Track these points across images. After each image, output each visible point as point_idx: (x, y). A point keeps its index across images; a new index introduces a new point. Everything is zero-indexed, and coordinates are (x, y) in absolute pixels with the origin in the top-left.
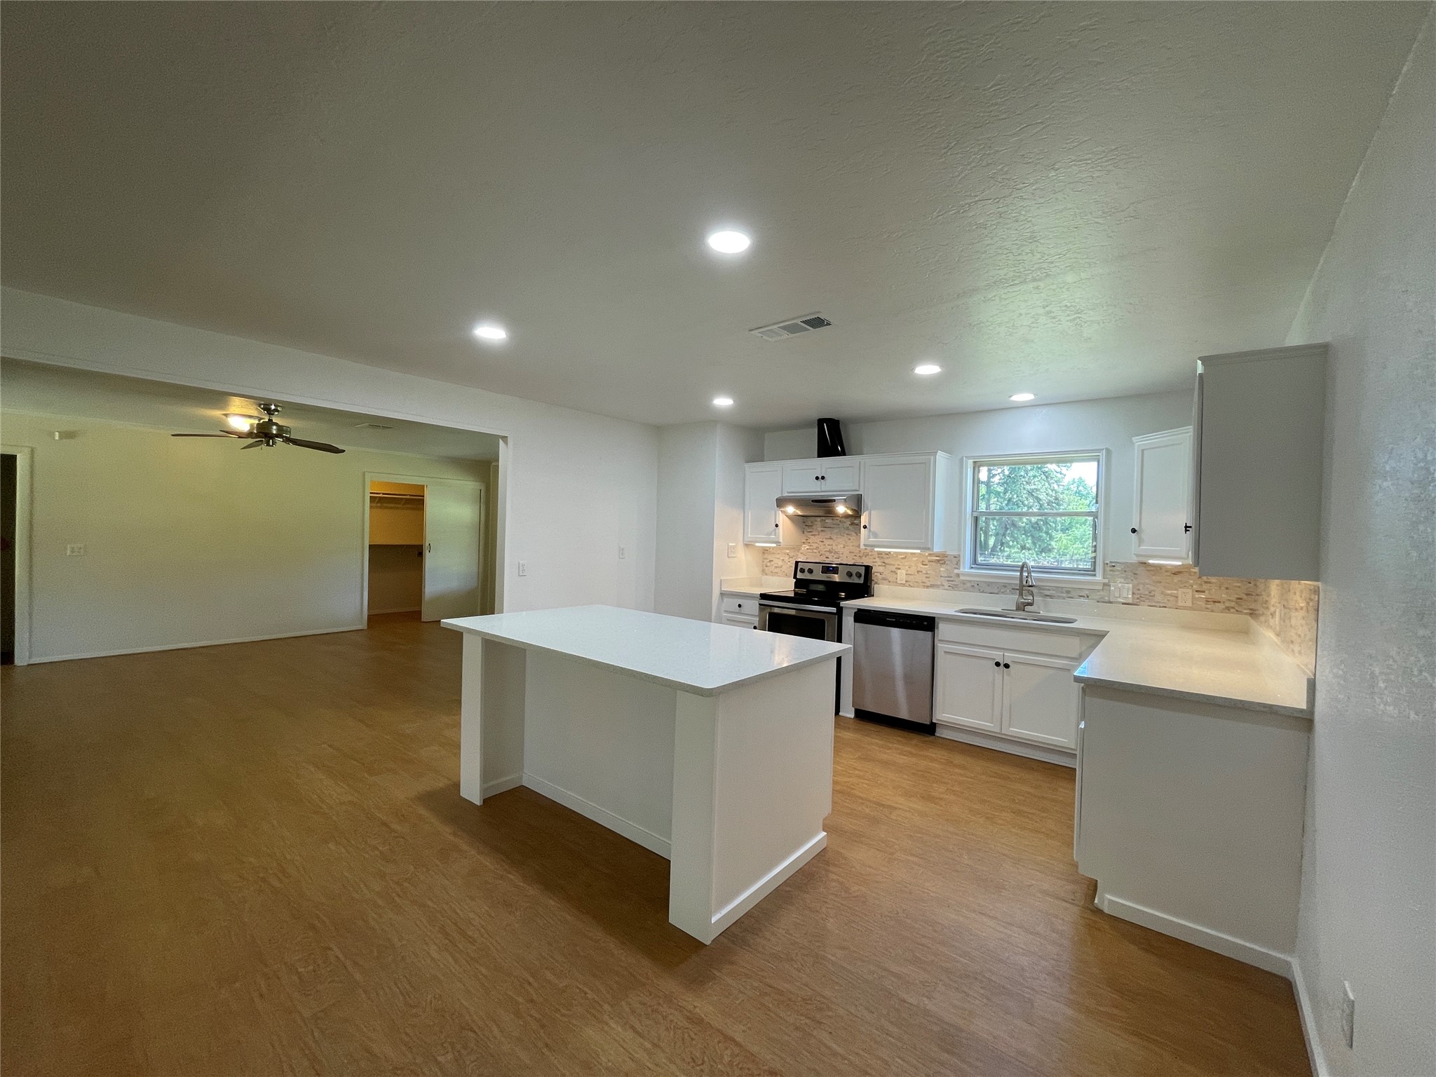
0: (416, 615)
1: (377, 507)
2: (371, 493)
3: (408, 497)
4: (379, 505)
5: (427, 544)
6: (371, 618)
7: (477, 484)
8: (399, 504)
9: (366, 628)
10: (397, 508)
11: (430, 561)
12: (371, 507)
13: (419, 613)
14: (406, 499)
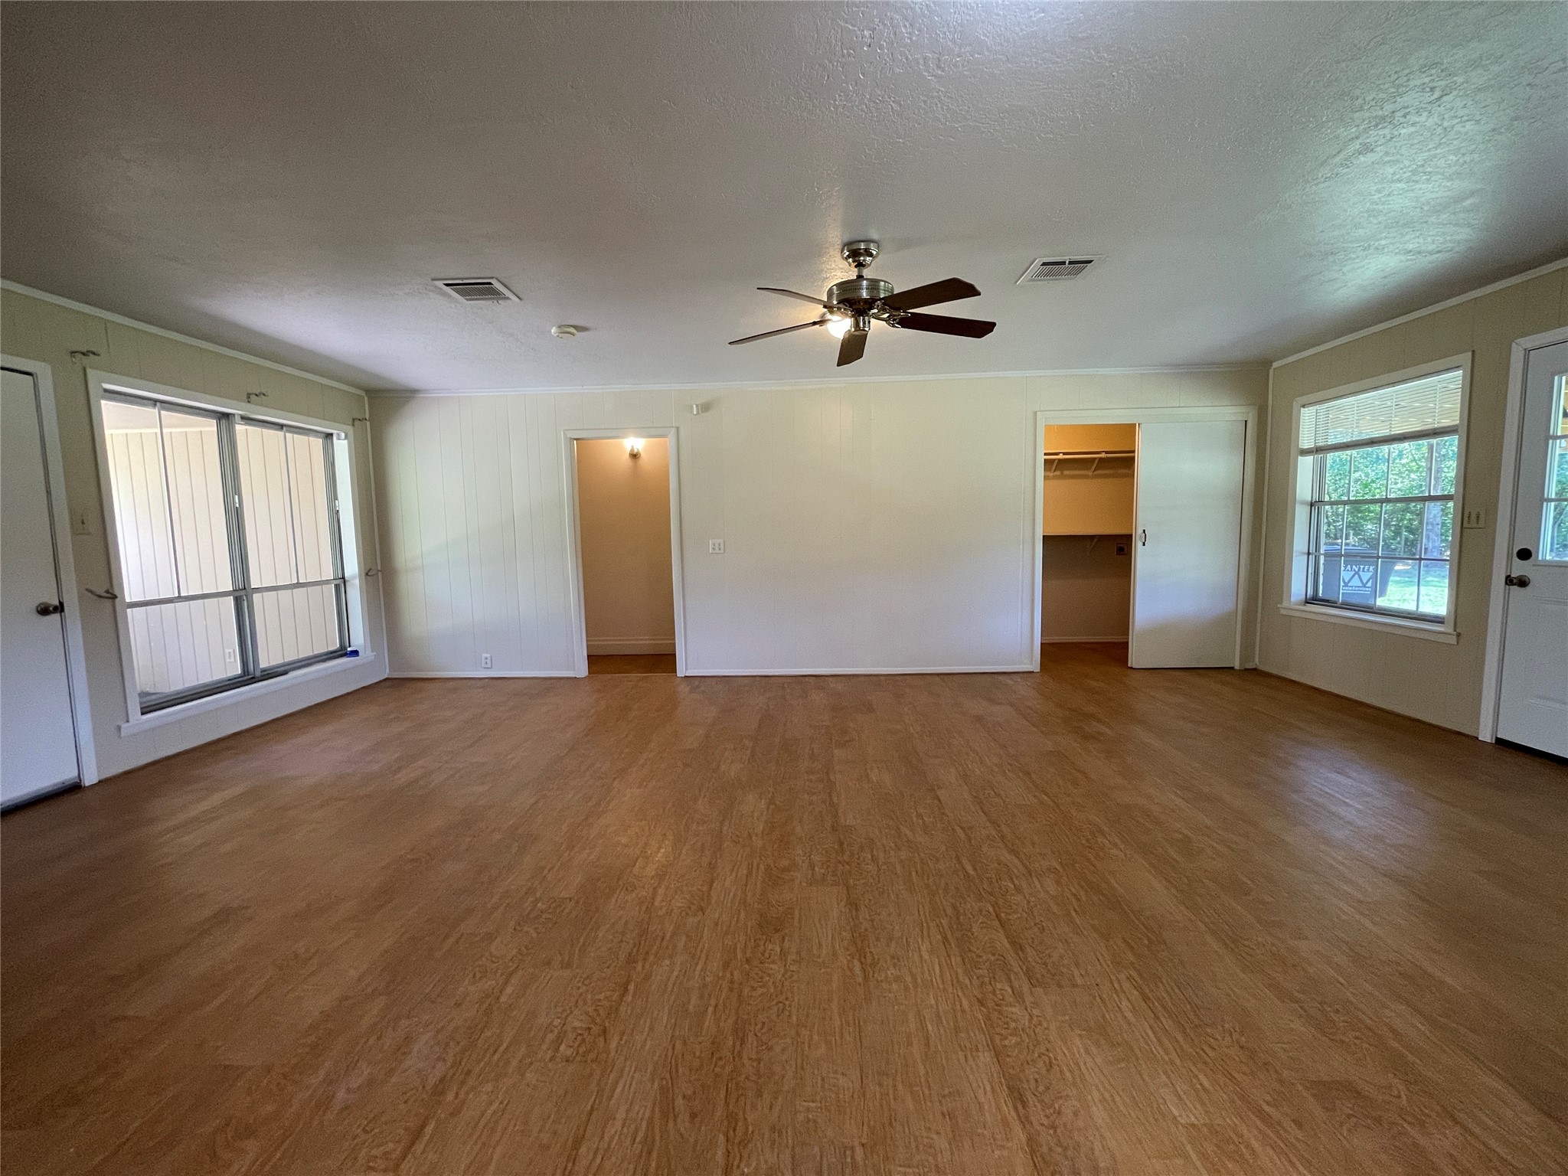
0: (1117, 651)
1: (1055, 477)
2: (1045, 454)
3: (1103, 455)
4: (1058, 473)
5: (1140, 531)
6: (1049, 651)
7: (1243, 409)
8: (1088, 469)
9: (1038, 669)
10: (1087, 477)
11: (1143, 559)
12: (1046, 478)
13: (1124, 646)
14: (1101, 459)
